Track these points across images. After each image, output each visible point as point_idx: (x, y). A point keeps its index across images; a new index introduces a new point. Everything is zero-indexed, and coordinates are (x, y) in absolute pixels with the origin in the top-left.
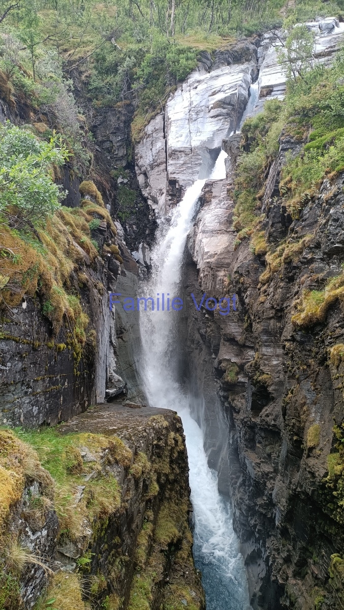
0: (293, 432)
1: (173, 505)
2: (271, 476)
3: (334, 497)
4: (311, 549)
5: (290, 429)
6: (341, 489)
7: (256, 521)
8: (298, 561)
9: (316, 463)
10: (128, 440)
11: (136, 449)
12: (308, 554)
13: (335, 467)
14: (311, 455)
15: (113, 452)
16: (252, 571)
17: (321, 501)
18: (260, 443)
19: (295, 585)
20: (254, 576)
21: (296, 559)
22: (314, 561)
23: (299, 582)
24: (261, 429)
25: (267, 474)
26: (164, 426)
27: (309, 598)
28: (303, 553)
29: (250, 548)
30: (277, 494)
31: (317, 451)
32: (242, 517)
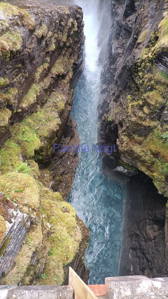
0: (136, 33)
1: (66, 58)
2: (121, 55)
3: (138, 70)
4: (123, 92)
5: (135, 31)
6: (142, 67)
7: (109, 75)
8: (117, 95)
9: (138, 52)
10: (36, 15)
11: (41, 22)
12: (122, 93)
13: (144, 55)
14: (138, 47)
15: (21, 19)
16: (102, 96)
17: (133, 71)
18: (122, 37)
19: (113, 104)
20: (102, 98)
21: (116, 94)
22: (123, 97)
23: (115, 104)
24: (124, 29)
25: (119, 54)
26: (66, 13)
27: (115, 110)
28: (120, 93)
29: (105, 87)
30: (119, 65)
31: (141, 46)
32: (104, 73)
